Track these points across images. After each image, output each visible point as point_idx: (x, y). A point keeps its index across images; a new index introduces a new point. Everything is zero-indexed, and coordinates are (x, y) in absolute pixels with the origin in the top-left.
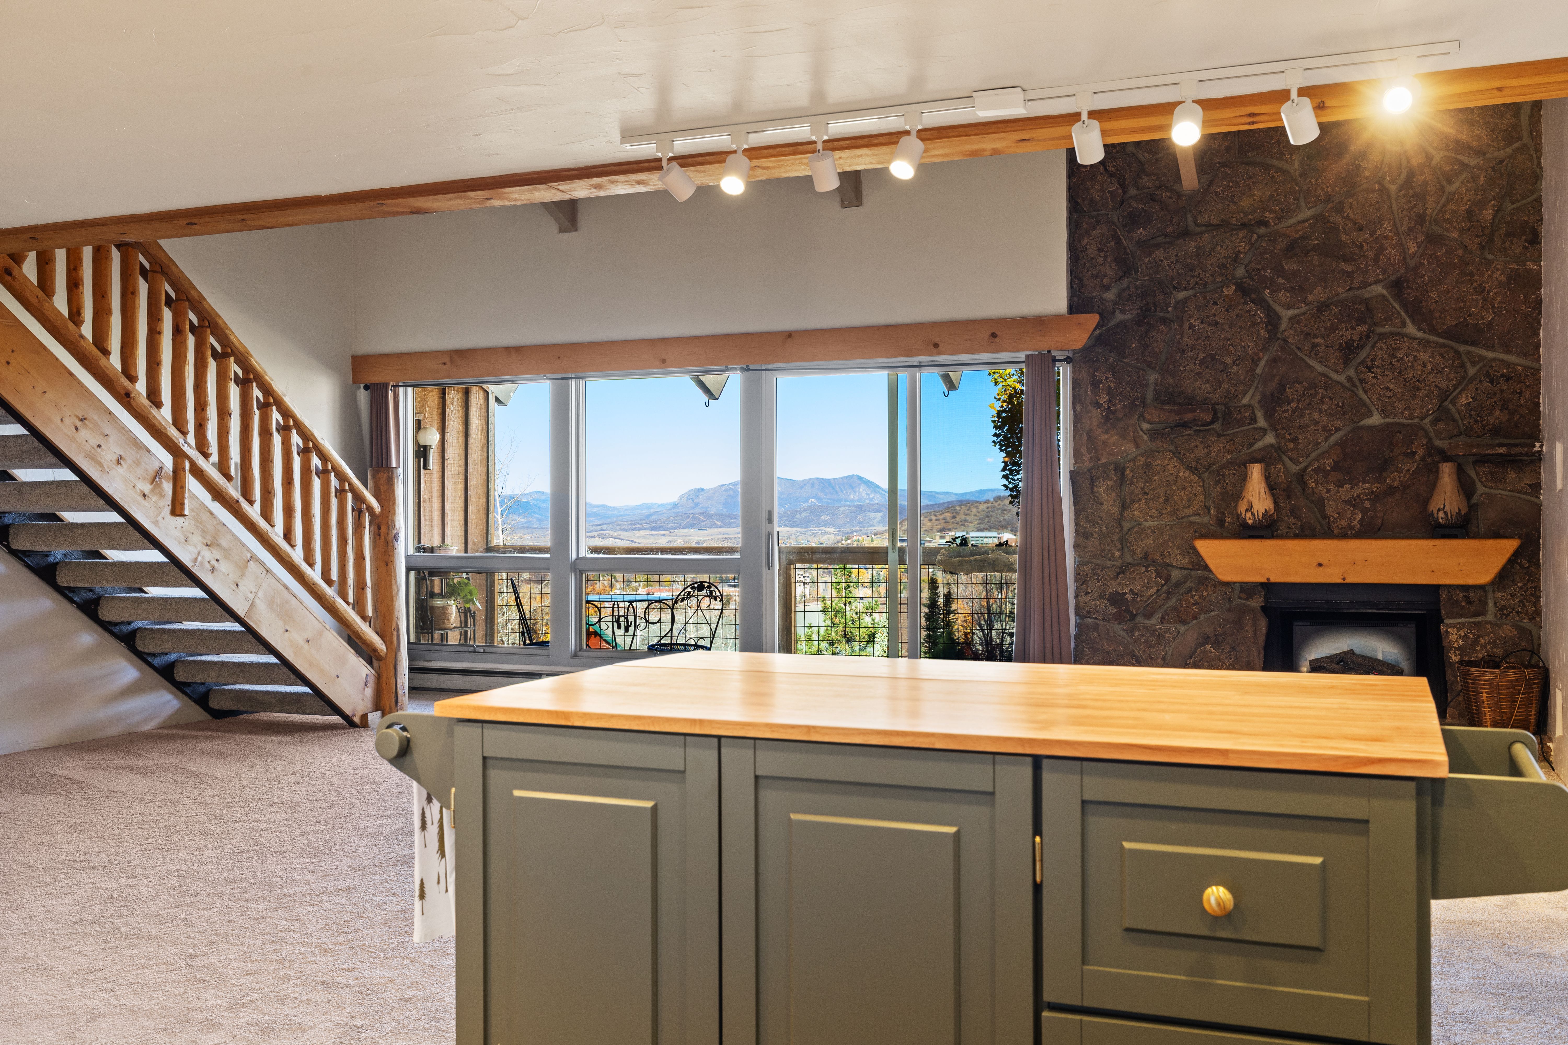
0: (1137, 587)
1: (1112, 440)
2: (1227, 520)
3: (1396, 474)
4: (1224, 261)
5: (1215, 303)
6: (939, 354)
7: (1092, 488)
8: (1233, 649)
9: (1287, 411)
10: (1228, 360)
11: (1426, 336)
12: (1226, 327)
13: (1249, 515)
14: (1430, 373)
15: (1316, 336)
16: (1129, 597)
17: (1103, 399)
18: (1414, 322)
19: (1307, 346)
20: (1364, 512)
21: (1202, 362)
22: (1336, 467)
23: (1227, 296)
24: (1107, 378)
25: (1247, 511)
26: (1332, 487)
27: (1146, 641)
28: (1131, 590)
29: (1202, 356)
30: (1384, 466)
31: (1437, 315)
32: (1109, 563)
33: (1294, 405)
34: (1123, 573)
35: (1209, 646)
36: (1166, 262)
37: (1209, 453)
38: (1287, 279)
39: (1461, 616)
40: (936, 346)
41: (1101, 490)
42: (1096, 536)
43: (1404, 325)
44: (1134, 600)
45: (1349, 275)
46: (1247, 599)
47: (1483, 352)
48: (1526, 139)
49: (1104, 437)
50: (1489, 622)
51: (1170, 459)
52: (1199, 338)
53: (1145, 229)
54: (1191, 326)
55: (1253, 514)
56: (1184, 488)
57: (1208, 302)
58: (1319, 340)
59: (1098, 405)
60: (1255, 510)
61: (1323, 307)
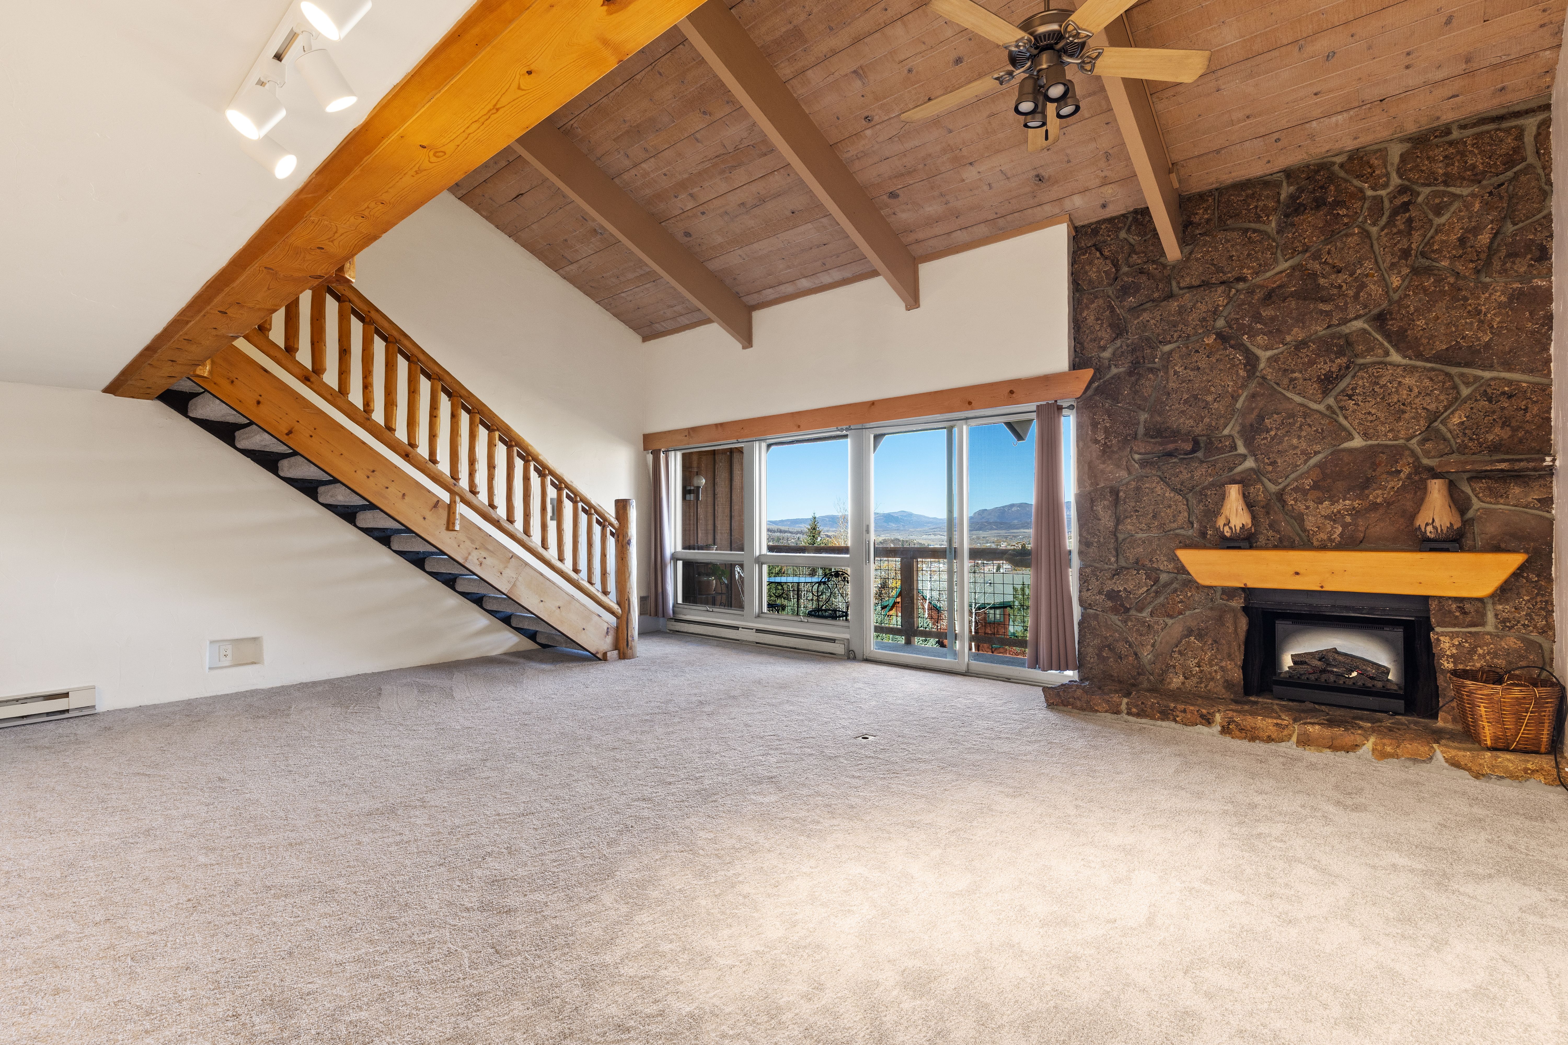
0: (1130, 586)
1: (1108, 469)
2: (1209, 532)
3: (1379, 492)
4: (1204, 315)
5: (1197, 351)
6: (972, 409)
7: (1092, 507)
8: (1215, 642)
9: (1266, 438)
10: (1210, 398)
11: (1413, 362)
12: (1207, 371)
13: (1227, 529)
14: (1417, 397)
15: (1293, 372)
16: (1123, 594)
17: (1101, 437)
18: (1398, 350)
19: (1286, 381)
20: (1345, 526)
21: (1186, 401)
22: (1316, 486)
23: (1208, 344)
24: (1104, 420)
25: (1224, 525)
26: (1311, 504)
27: (1138, 630)
28: (1125, 589)
29: (1185, 396)
30: (1367, 484)
31: (1425, 341)
32: (1106, 567)
33: (1273, 433)
34: (1118, 574)
35: (1192, 638)
36: (1152, 322)
37: (1192, 477)
38: (1265, 325)
39: (1455, 626)
40: (970, 403)
41: (1100, 508)
42: (1095, 544)
43: (1387, 354)
44: (1127, 597)
45: (1328, 314)
46: (1227, 600)
47: (1479, 373)
48: (1531, 159)
49: (1102, 466)
50: (1488, 633)
51: (1157, 483)
52: (1183, 382)
53: (1134, 298)
54: (1176, 373)
55: (1231, 528)
56: (1170, 507)
57: (1191, 351)
58: (1296, 375)
59: (1096, 441)
60: (1232, 525)
61: (1301, 345)
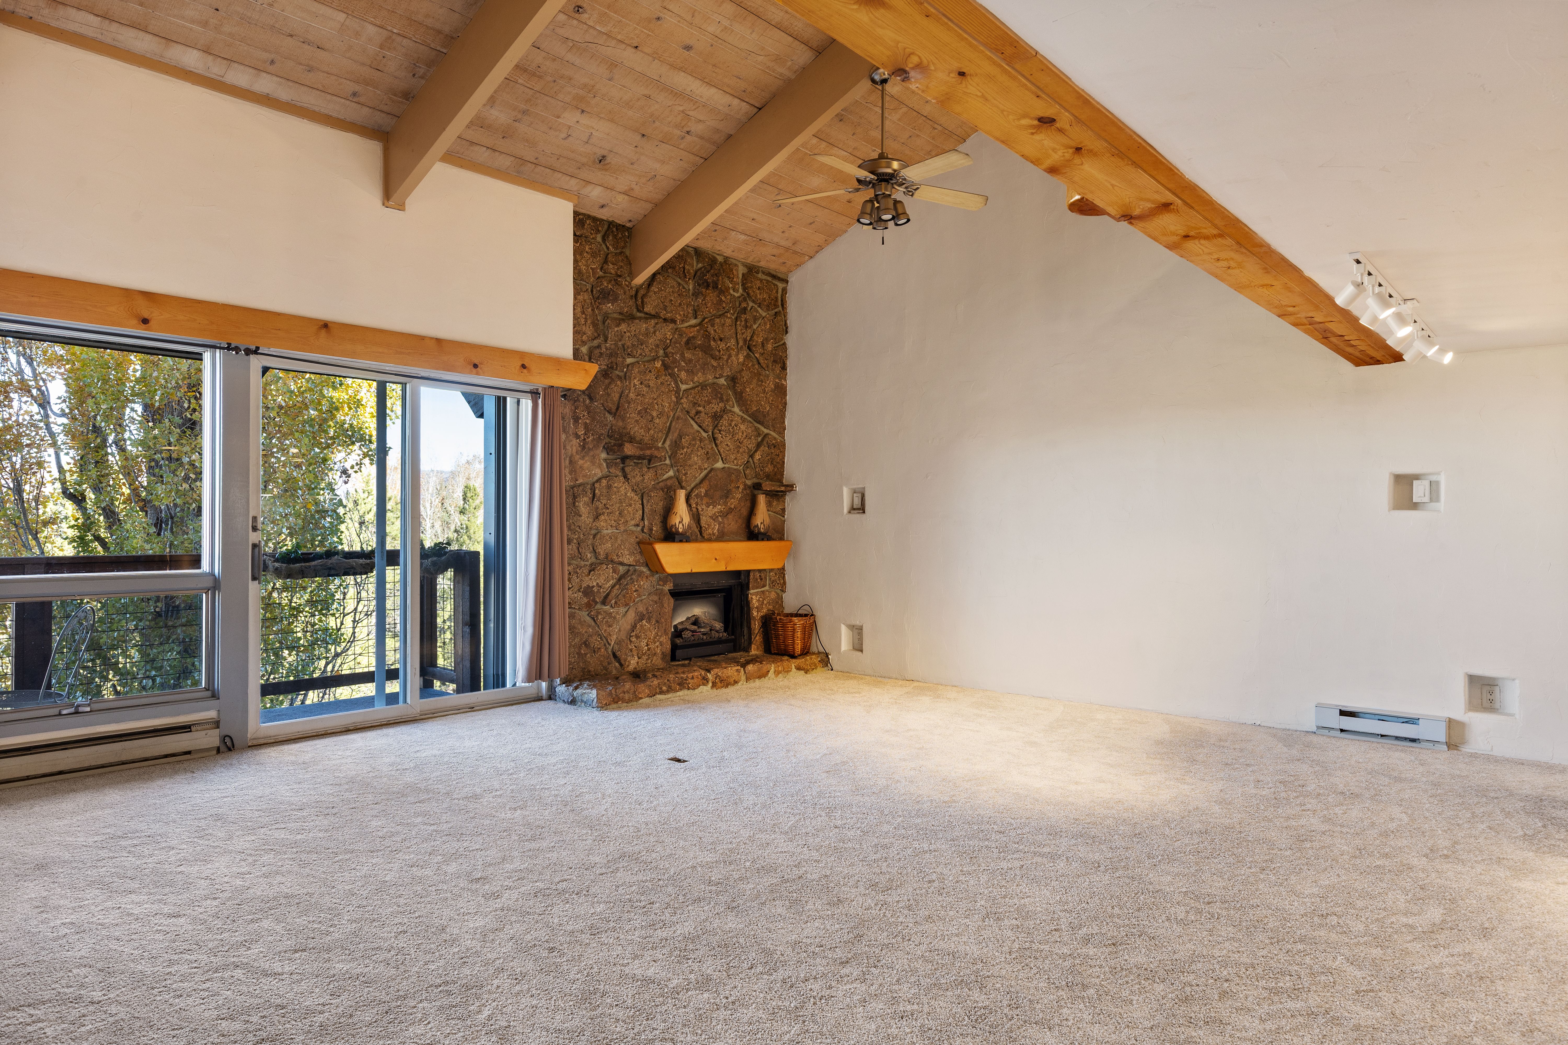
0: (601, 581)
1: (586, 465)
2: (654, 529)
3: (732, 500)
4: (658, 342)
5: (650, 371)
6: (477, 374)
7: (574, 503)
8: (657, 621)
9: (682, 454)
10: (655, 414)
11: (743, 415)
12: (655, 390)
13: (681, 526)
14: (745, 438)
15: (699, 406)
16: (595, 589)
17: (581, 432)
18: (739, 405)
19: (693, 412)
20: (720, 524)
21: (639, 413)
22: (706, 495)
23: (656, 367)
24: (584, 416)
25: (680, 522)
26: (704, 507)
27: (607, 622)
28: (597, 584)
29: (640, 408)
30: (727, 495)
31: (749, 403)
32: (583, 563)
33: (685, 450)
34: (593, 570)
35: (644, 622)
36: (628, 334)
37: (644, 479)
38: (686, 364)
39: (757, 588)
40: (475, 366)
41: (581, 504)
42: (575, 541)
43: (734, 406)
44: (598, 591)
45: (715, 368)
46: (663, 585)
47: (762, 428)
48: (780, 308)
49: (581, 462)
50: (767, 591)
51: (623, 483)
52: (639, 395)
53: (613, 305)
54: (635, 385)
55: (683, 525)
56: (631, 505)
57: (646, 369)
58: (701, 409)
59: (577, 436)
60: (684, 522)
61: (703, 386)
